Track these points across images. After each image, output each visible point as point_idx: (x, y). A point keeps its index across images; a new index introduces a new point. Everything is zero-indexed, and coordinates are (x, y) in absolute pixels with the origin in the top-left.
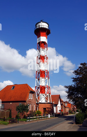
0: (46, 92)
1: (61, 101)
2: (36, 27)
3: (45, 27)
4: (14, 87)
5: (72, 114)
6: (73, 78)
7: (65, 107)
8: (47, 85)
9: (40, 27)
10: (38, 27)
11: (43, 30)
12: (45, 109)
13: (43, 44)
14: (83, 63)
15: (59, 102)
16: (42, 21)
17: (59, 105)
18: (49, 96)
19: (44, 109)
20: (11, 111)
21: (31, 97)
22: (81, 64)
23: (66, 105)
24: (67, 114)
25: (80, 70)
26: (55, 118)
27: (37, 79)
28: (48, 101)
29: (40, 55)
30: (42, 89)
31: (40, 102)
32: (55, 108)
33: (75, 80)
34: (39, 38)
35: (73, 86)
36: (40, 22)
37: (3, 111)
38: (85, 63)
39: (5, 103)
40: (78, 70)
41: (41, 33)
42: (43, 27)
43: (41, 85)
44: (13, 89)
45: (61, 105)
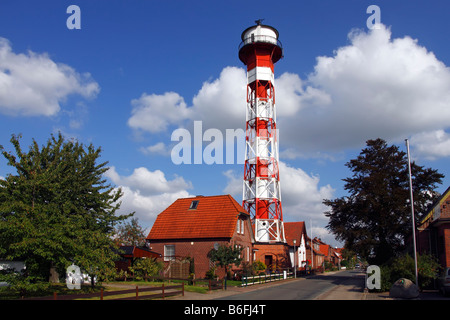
0: (270, 216)
1: (307, 239)
2: (243, 41)
3: (268, 40)
4: (195, 204)
5: (332, 270)
6: (348, 180)
7: (315, 254)
8: (275, 196)
9: (256, 40)
10: (249, 41)
11: (264, 48)
12: (269, 258)
13: (263, 88)
14: (374, 139)
15: (303, 241)
16: (259, 23)
17: (302, 248)
18: (280, 224)
19: (266, 257)
20: (192, 262)
21: (240, 228)
22: (370, 143)
23: (317, 247)
24: (321, 269)
25: (366, 160)
26: (296, 280)
27: (247, 182)
28: (278, 239)
29: (256, 118)
30: (262, 208)
31: (257, 239)
32: (292, 255)
33: (351, 184)
34: (253, 71)
35: (347, 200)
36: (255, 27)
37: (175, 263)
38: (379, 140)
39: (177, 244)
40: (360, 158)
41: (258, 57)
42: (262, 39)
43: (258, 197)
44: (194, 207)
45: (307, 247)
